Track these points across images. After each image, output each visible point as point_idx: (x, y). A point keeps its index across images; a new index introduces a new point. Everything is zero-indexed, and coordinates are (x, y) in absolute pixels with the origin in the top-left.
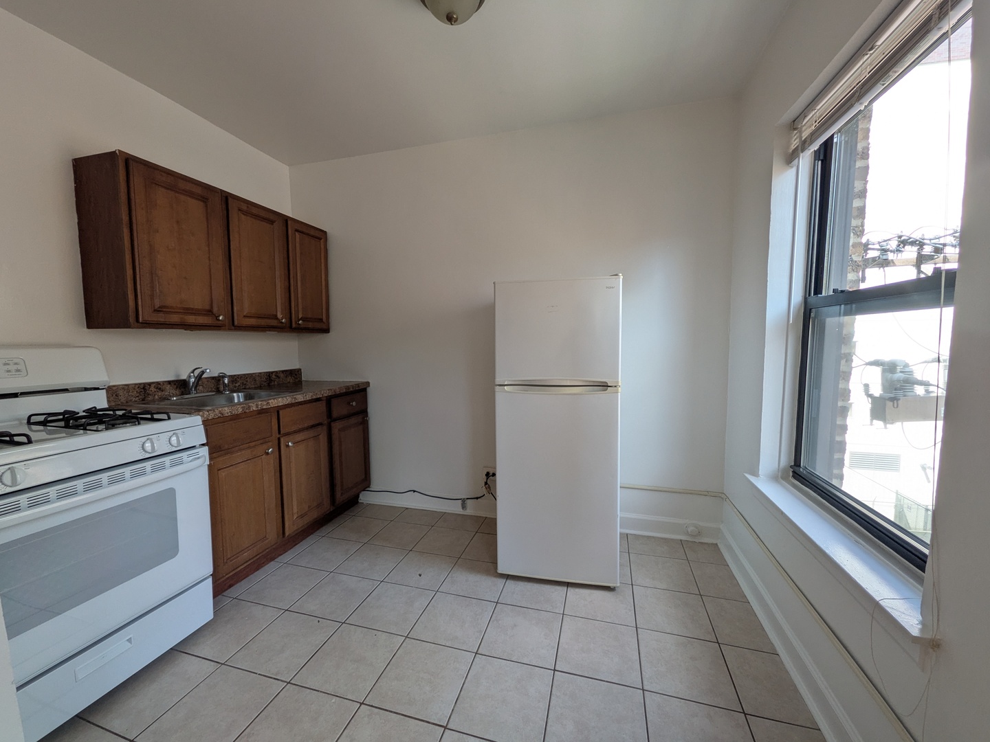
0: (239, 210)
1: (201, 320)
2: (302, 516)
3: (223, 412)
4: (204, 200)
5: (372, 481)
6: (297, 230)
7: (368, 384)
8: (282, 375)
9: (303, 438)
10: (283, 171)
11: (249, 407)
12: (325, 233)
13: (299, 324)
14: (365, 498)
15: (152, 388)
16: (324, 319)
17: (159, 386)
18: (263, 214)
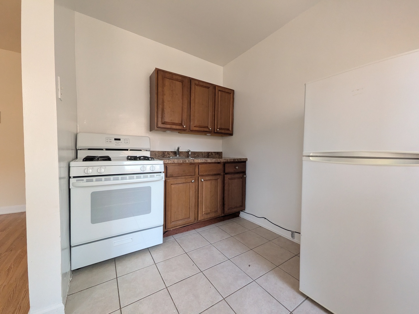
0: (195, 84)
1: (178, 127)
2: (207, 214)
3: (174, 161)
4: (182, 82)
5: (246, 207)
6: (219, 90)
7: (247, 159)
8: (213, 154)
9: (210, 179)
10: (220, 69)
11: (185, 161)
12: (233, 91)
13: (218, 131)
14: (242, 214)
15: (166, 153)
16: (230, 129)
17: (168, 153)
18: (205, 85)
